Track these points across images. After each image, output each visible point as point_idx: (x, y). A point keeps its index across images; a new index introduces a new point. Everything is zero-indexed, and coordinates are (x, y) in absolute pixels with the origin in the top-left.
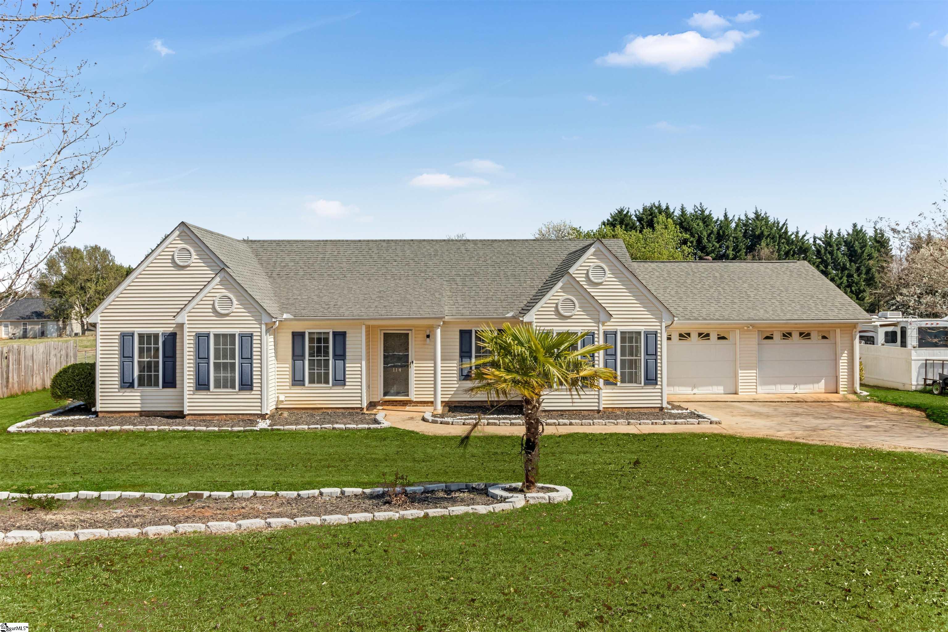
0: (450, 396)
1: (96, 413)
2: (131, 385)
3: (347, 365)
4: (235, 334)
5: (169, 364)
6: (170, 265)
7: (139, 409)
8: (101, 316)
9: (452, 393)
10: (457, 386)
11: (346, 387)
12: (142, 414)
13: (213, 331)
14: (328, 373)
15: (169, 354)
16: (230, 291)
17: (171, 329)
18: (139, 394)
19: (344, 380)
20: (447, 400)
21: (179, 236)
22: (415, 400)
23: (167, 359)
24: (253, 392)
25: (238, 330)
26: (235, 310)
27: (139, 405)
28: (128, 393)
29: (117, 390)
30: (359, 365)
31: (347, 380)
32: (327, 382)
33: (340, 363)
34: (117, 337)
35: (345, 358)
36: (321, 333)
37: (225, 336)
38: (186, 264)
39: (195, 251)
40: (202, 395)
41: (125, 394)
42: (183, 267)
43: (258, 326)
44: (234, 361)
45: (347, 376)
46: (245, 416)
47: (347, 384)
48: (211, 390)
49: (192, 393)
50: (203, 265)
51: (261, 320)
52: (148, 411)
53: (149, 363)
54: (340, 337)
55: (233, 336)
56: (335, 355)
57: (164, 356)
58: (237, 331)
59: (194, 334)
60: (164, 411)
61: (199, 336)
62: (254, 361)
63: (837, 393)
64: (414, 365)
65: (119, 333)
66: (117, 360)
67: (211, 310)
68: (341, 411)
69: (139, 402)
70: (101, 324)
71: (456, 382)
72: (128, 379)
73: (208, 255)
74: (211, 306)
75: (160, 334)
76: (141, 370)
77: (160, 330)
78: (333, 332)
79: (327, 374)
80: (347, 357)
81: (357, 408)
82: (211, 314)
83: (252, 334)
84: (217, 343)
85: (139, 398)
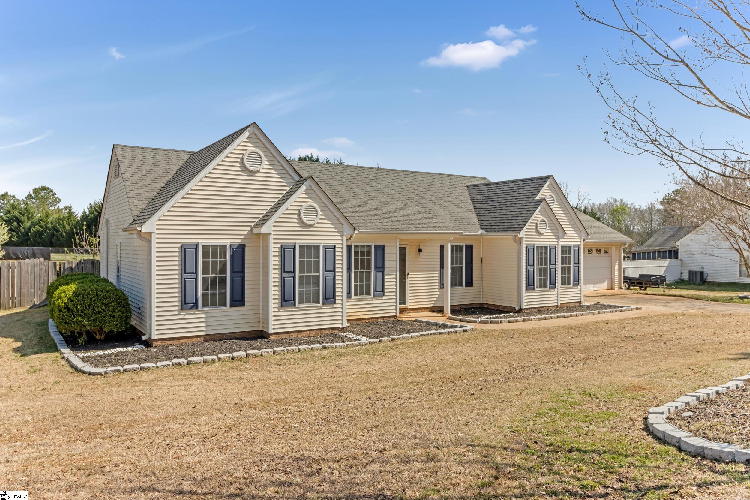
0: (433, 302)
1: (148, 344)
2: (195, 305)
3: (386, 277)
4: (319, 246)
5: (238, 279)
6: (239, 169)
7: (203, 333)
8: (157, 225)
9: (435, 299)
10: (438, 293)
11: (384, 298)
12: (207, 338)
13: (299, 243)
14: (370, 285)
15: (238, 268)
16: (315, 202)
17: (239, 241)
18: (203, 316)
19: (383, 291)
20: (431, 306)
21: (248, 138)
22: (409, 307)
23: (235, 275)
24: (335, 306)
25: (322, 242)
26: (319, 222)
27: (204, 329)
28: (191, 315)
29: (177, 313)
30: (394, 276)
31: (385, 291)
32: (368, 293)
33: (380, 274)
34: (177, 250)
35: (384, 270)
36: (364, 246)
37: (309, 247)
38: (257, 169)
39: (266, 156)
40: (288, 312)
41: (187, 317)
42: (252, 173)
43: (340, 238)
44: (318, 274)
45: (386, 287)
46: (327, 331)
47: (386, 294)
48: (297, 306)
49: (276, 310)
50: (273, 171)
51: (343, 232)
52: (213, 334)
53: (214, 280)
54: (380, 249)
55: (317, 248)
56: (376, 267)
57: (232, 271)
58: (320, 243)
59: (279, 246)
60: (230, 333)
61: (284, 249)
62: (337, 274)
63: (612, 289)
64: (409, 276)
65: (179, 245)
66: (177, 277)
67: (296, 220)
68: (380, 320)
69: (204, 324)
70: (158, 234)
71: (437, 290)
72: (190, 299)
73: (278, 161)
74: (296, 216)
75: (228, 246)
76: (205, 288)
77: (228, 242)
78: (375, 245)
79: (369, 287)
80: (386, 269)
81: (392, 316)
82: (297, 225)
83: (335, 246)
84: (302, 255)
85: (203, 320)
